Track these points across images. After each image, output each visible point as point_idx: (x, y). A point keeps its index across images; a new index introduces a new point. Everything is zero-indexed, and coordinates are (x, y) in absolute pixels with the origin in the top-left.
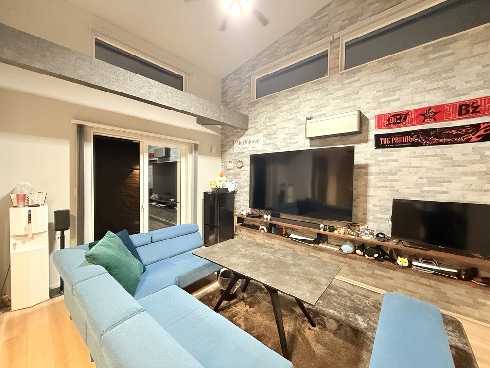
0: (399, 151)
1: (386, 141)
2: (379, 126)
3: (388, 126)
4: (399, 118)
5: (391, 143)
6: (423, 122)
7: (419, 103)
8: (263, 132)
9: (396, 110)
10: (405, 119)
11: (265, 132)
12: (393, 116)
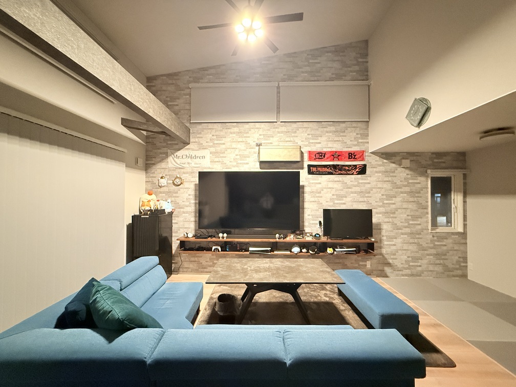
0: (321, 177)
1: (314, 169)
2: (310, 159)
3: (315, 160)
4: (321, 155)
5: (317, 172)
6: (333, 160)
7: (330, 148)
8: (209, 149)
9: (319, 150)
10: (324, 156)
11: (213, 149)
12: (318, 153)
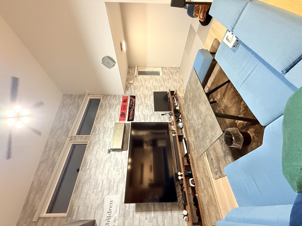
0: (135, 114)
2: (124, 120)
3: (125, 117)
4: (123, 115)
5: (132, 116)
6: (126, 109)
7: (119, 110)
9: (119, 115)
10: (123, 113)
12: (121, 116)
